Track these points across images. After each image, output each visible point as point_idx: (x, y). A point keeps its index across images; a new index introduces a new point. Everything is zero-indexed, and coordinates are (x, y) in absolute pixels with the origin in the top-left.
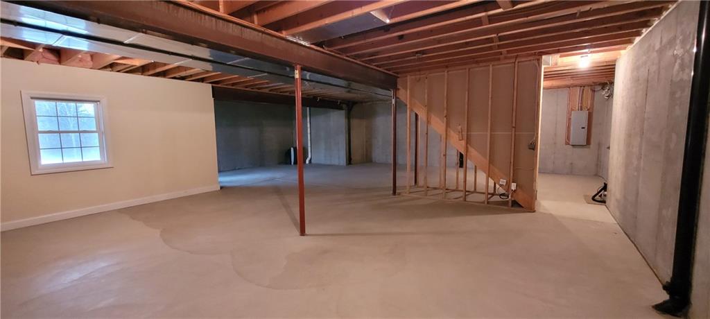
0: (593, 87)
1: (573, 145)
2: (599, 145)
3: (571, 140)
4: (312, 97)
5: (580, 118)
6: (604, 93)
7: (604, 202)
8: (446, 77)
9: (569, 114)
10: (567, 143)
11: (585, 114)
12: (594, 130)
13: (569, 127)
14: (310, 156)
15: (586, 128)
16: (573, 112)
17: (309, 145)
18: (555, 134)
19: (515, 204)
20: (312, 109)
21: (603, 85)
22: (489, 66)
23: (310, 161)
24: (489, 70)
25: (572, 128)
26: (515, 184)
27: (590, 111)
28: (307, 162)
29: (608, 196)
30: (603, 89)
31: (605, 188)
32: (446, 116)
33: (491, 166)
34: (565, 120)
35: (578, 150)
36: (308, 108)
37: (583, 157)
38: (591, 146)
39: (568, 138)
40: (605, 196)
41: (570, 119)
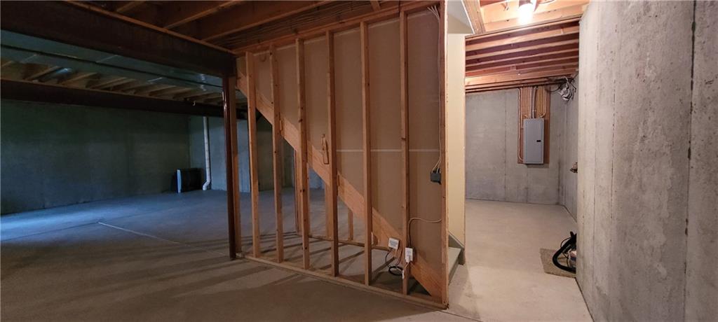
0: (548, 87)
1: (527, 164)
2: (560, 164)
3: (524, 158)
4: (182, 99)
5: (534, 128)
6: (563, 93)
7: (571, 270)
8: (297, 50)
9: (521, 122)
10: (520, 162)
11: (540, 123)
12: (552, 144)
13: (521, 140)
14: (208, 180)
15: (543, 141)
16: (525, 120)
17: (207, 166)
18: (505, 150)
19: (415, 287)
20: (210, 118)
21: (561, 83)
22: (358, 25)
23: (209, 187)
24: (359, 33)
25: (525, 142)
26: (411, 250)
27: (546, 119)
28: (204, 188)
29: (579, 260)
30: (561, 88)
31: (572, 242)
32: (301, 120)
33: (374, 211)
34: (516, 133)
35: (535, 171)
36: (204, 118)
37: (541, 180)
38: (551, 164)
39: (521, 154)
40: (574, 258)
41: (522, 129)
